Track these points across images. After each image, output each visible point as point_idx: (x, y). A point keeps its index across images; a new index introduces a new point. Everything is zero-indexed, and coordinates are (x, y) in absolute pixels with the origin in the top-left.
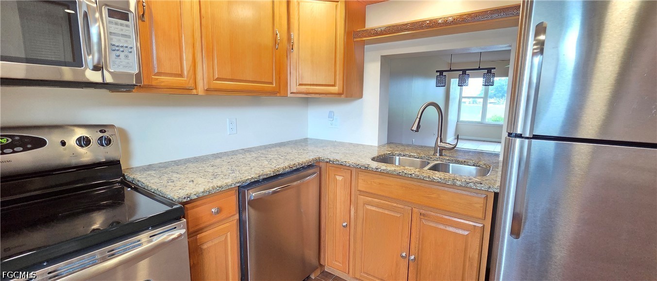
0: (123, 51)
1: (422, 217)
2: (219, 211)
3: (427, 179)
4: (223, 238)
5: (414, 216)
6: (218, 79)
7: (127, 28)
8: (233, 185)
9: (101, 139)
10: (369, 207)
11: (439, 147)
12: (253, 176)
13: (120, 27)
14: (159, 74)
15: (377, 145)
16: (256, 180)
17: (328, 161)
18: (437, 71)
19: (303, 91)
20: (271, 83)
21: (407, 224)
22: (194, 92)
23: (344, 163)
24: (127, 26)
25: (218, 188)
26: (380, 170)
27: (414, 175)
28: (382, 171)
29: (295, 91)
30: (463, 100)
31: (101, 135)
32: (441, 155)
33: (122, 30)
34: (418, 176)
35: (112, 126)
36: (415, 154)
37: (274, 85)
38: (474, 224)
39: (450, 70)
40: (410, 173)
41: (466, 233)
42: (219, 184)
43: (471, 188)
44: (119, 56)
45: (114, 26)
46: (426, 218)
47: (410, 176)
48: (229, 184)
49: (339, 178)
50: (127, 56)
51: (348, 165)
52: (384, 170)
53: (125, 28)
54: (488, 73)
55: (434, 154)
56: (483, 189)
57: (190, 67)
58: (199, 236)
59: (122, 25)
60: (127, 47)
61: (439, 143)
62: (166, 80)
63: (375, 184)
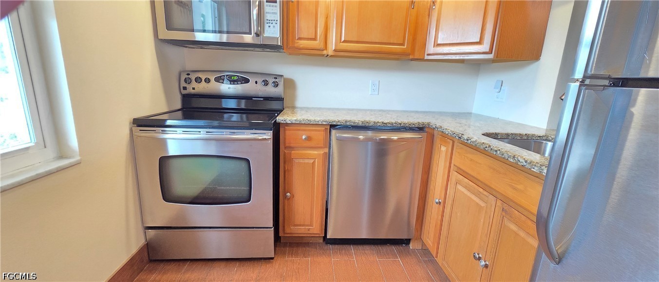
0: (272, 23)
2: (309, 139)
4: (312, 161)
6: (344, 41)
7: (276, 8)
8: (320, 122)
9: (274, 82)
10: (459, 187)
12: (340, 120)
13: (272, 8)
14: (300, 39)
16: (342, 124)
20: (403, 44)
22: (325, 52)
24: (276, 6)
25: (307, 121)
28: (471, 143)
29: (431, 52)
31: (274, 80)
33: (273, 10)
34: (503, 155)
35: (282, 76)
37: (405, 47)
40: (496, 148)
42: (310, 118)
44: (270, 27)
45: (269, 8)
48: (316, 120)
49: (443, 149)
50: (274, 27)
52: (473, 142)
53: (274, 8)
57: (322, 33)
58: (293, 152)
59: (273, 6)
60: (274, 20)
62: (303, 43)
63: (467, 160)
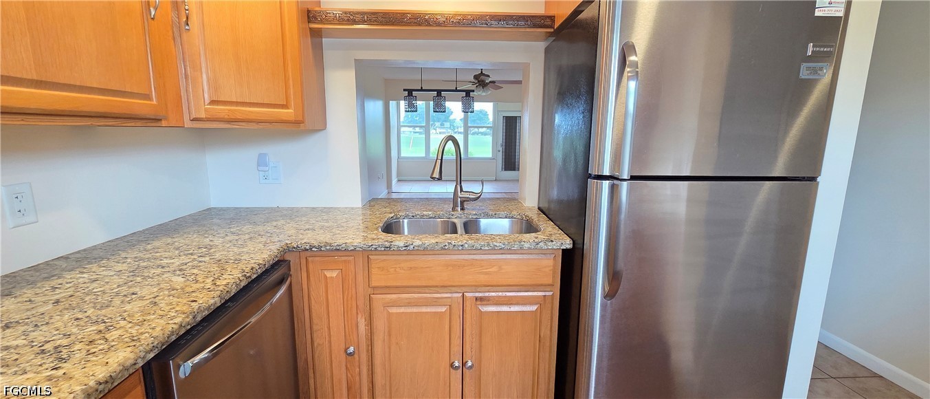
1: (478, 303)
3: (486, 248)
5: (468, 304)
8: (139, 361)
10: (394, 310)
11: (460, 198)
12: (178, 320)
15: (360, 206)
16: (189, 327)
17: (307, 247)
18: (405, 90)
19: (222, 115)
21: (458, 319)
23: (344, 245)
26: (412, 247)
27: (466, 246)
28: (416, 248)
29: (203, 115)
30: (403, 129)
32: (462, 209)
34: (473, 246)
36: (430, 213)
37: (155, 102)
38: (543, 294)
39: (422, 90)
40: (460, 243)
41: (534, 308)
42: (101, 373)
43: (541, 249)
46: (483, 303)
47: (460, 248)
48: (128, 363)
49: (331, 274)
51: (352, 248)
52: (418, 246)
54: (466, 96)
55: (454, 209)
56: (554, 247)
61: (459, 194)
63: (403, 271)
